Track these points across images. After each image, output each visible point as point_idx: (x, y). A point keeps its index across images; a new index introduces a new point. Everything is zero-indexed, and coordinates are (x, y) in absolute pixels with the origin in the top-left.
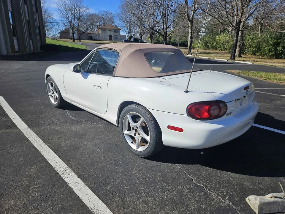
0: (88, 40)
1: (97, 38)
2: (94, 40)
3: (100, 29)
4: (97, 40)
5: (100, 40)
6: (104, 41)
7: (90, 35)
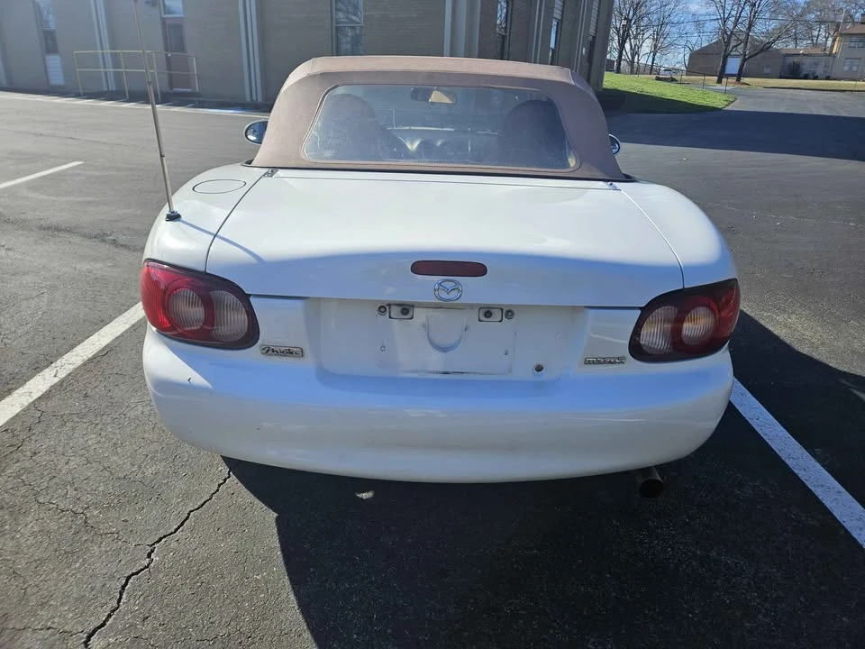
0: (781, 78)
1: (819, 71)
2: (806, 77)
3: (841, 35)
4: (816, 78)
5: (828, 78)
6: (844, 79)
7: (796, 59)
